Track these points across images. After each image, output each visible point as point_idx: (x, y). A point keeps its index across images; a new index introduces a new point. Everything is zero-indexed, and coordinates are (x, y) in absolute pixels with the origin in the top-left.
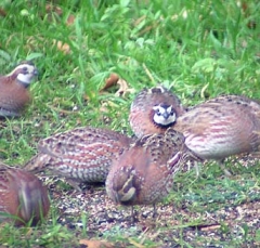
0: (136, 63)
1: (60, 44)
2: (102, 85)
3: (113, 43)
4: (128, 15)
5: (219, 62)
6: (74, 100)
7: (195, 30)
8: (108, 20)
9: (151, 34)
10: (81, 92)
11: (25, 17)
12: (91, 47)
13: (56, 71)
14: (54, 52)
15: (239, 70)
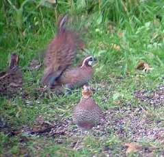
0: (153, 55)
1: (115, 45)
2: (136, 66)
3: (141, 45)
4: (149, 31)
6: (122, 74)
8: (139, 34)
9: (160, 41)
10: (125, 70)
11: (98, 33)
12: (130, 47)
13: (113, 59)
14: (112, 50)
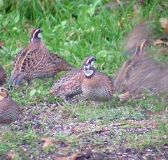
0: (69, 53)
3: (58, 43)
4: (65, 30)
5: (109, 52)
7: (97, 37)
8: (55, 32)
9: (76, 39)
11: (16, 31)
15: (119, 56)
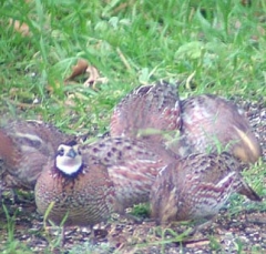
0: (108, 47)
1: (17, 24)
2: (68, 74)
3: (81, 24)
5: (208, 46)
6: (35, 91)
7: (179, 7)
9: (126, 12)
10: (42, 81)
12: (55, 27)
13: (12, 56)
14: (10, 34)
15: (232, 55)
